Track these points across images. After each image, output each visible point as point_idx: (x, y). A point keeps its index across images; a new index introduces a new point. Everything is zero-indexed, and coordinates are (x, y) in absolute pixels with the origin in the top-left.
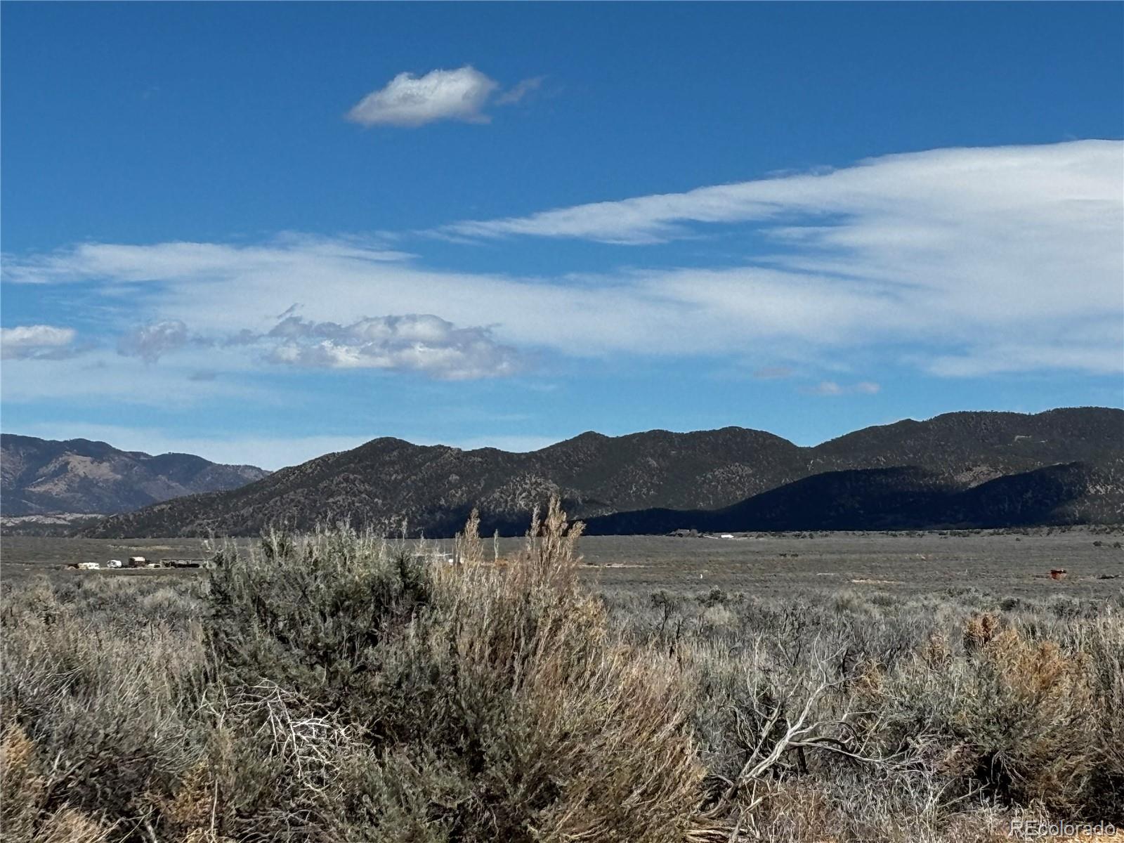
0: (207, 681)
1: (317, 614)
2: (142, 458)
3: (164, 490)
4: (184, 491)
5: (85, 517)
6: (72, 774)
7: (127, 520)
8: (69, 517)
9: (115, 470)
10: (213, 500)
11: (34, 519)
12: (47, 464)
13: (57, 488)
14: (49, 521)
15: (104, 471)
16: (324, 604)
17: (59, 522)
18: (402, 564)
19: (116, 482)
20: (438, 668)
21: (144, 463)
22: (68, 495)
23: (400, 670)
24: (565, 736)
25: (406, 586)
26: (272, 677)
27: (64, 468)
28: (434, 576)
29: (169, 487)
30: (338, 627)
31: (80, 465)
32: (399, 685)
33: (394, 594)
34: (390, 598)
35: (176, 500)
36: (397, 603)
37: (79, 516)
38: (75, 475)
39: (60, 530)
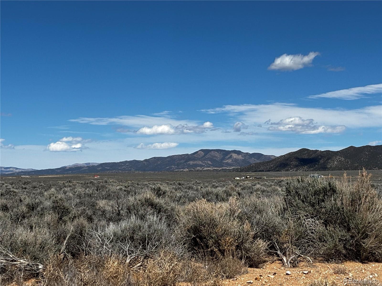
0: (286, 210)
1: (311, 196)
2: (248, 154)
3: (253, 161)
4: (258, 161)
5: (236, 167)
6: (259, 231)
7: (245, 168)
8: (233, 167)
9: (242, 157)
10: (264, 163)
11: (225, 168)
12: (227, 156)
13: (230, 161)
14: (228, 168)
15: (240, 157)
16: (312, 193)
17: (230, 169)
18: (329, 184)
19: (243, 159)
20: (339, 207)
21: (249, 155)
22: (232, 162)
23: (330, 208)
24: (370, 223)
25: (331, 189)
26: (301, 210)
27: (231, 157)
28: (337, 187)
29: (255, 160)
30: (315, 198)
31: (235, 156)
32: (330, 211)
33: (328, 191)
34: (327, 192)
35: (256, 163)
36: (329, 193)
37: (235, 167)
38: (234, 158)
39: (230, 170)
